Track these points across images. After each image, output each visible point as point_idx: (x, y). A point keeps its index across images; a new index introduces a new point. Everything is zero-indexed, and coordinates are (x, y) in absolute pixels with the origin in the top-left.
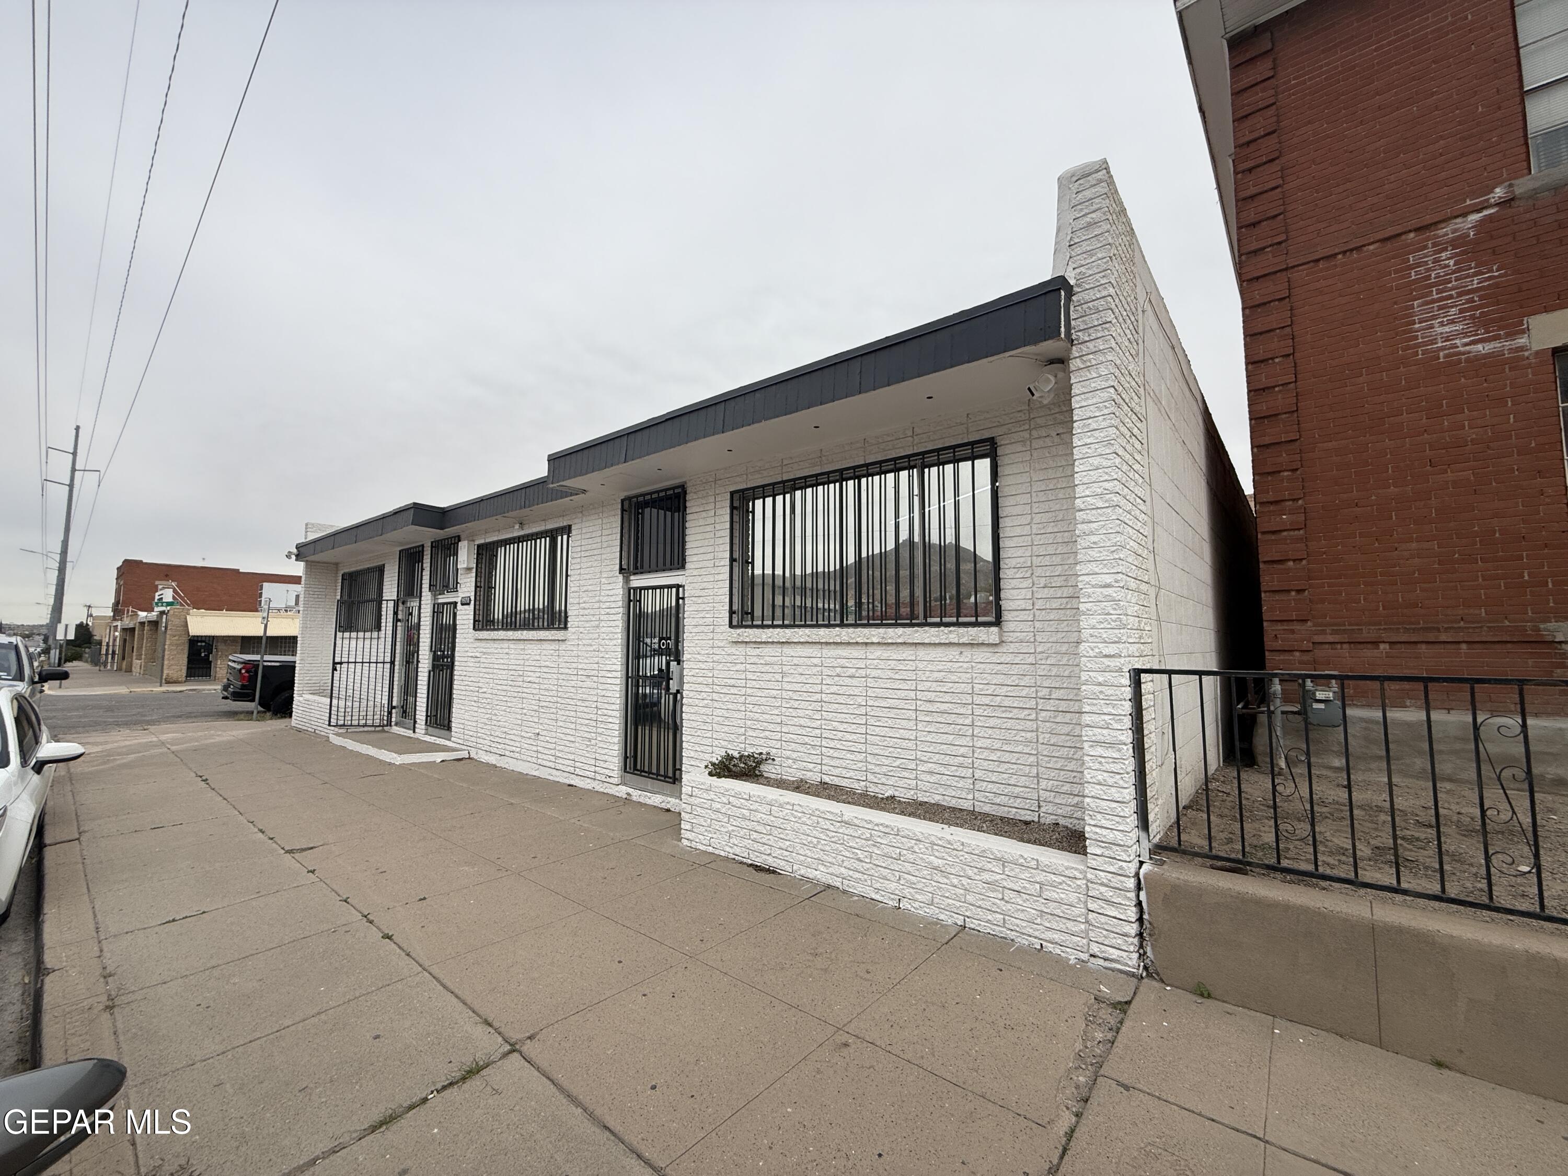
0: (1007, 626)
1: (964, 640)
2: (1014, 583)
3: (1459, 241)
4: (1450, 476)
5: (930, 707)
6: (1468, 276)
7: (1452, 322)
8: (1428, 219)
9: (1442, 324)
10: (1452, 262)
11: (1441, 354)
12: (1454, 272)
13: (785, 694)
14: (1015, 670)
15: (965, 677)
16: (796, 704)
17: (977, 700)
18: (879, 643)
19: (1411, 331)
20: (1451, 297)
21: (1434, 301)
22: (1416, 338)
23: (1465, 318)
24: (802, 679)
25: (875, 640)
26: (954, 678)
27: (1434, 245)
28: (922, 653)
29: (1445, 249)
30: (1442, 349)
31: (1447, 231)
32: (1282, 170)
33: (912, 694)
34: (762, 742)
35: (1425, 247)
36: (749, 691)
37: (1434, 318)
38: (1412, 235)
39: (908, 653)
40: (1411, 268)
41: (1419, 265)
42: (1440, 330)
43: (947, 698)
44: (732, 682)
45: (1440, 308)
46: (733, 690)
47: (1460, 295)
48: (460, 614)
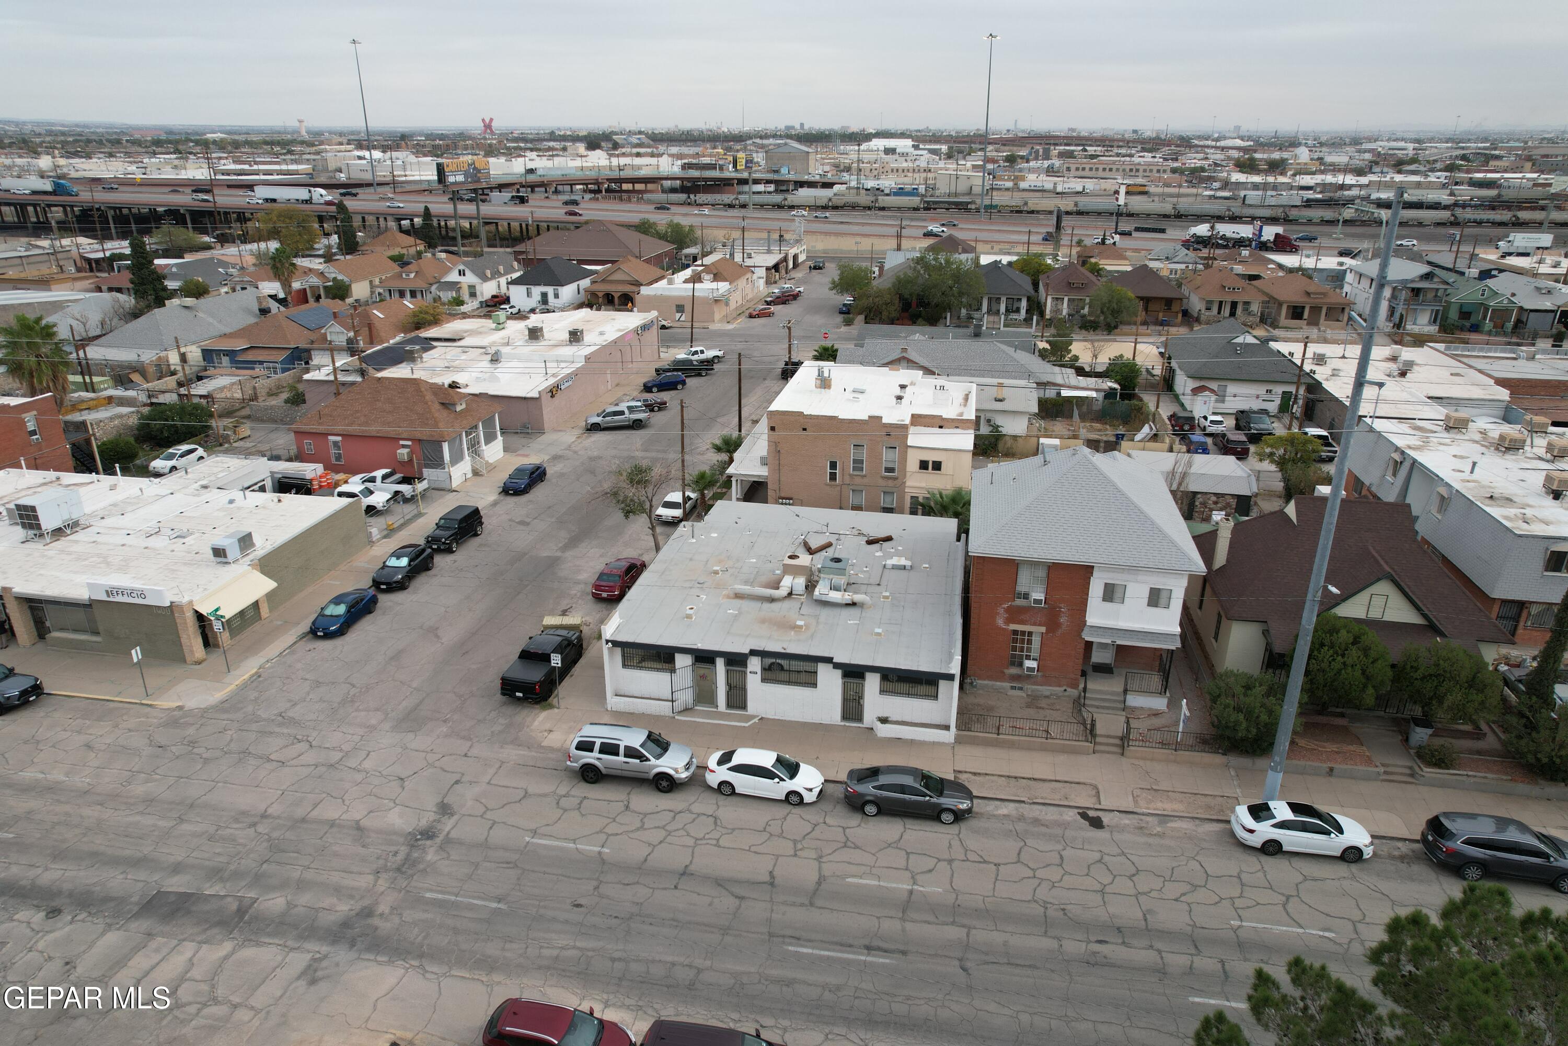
48: (749, 676)
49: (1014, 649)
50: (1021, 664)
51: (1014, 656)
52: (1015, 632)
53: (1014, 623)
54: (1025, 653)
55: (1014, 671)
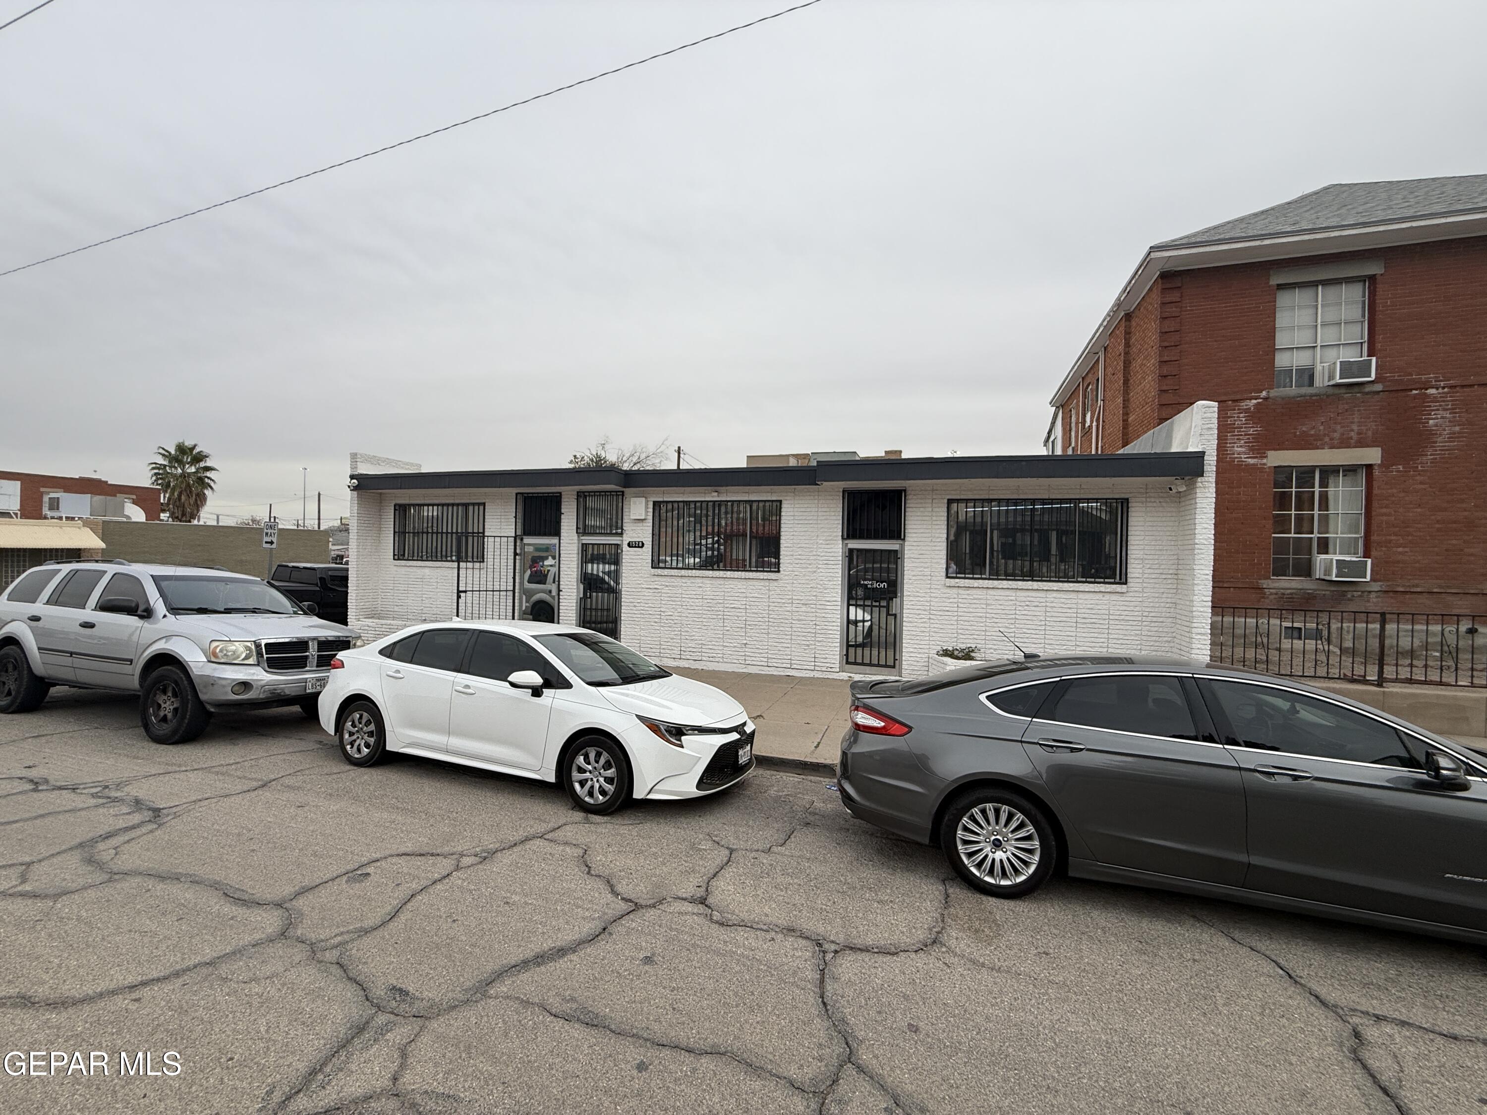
0: (1129, 584)
1: (1108, 590)
2: (1134, 566)
3: (1247, 411)
4: (1234, 515)
5: (1084, 621)
6: (1249, 427)
7: (1241, 447)
8: (1238, 397)
9: (1237, 447)
10: (1244, 419)
11: (1236, 460)
12: (1244, 424)
13: (988, 615)
14: (1132, 604)
15: (1105, 607)
16: (997, 621)
17: (1111, 617)
18: (1057, 590)
19: (1225, 447)
20: (1241, 435)
21: (1236, 435)
22: (1227, 451)
23: (1246, 446)
24: (1002, 607)
25: (1055, 589)
26: (1099, 607)
27: (1239, 409)
28: (1081, 595)
29: (1242, 413)
30: (1237, 458)
31: (1244, 405)
32: (1181, 352)
33: (1075, 615)
34: (971, 641)
35: (1235, 410)
36: (960, 614)
37: (1235, 443)
38: (1230, 402)
39: (1073, 595)
40: (1229, 417)
41: (1232, 417)
42: (1236, 449)
43: (1094, 616)
44: (947, 609)
45: (1238, 439)
46: (949, 613)
47: (1246, 435)
48: (628, 554)
49: (1282, 524)
50: (1305, 569)
51: (1281, 546)
52: (1283, 474)
53: (1280, 446)
54: (1315, 535)
55: (1290, 583)
